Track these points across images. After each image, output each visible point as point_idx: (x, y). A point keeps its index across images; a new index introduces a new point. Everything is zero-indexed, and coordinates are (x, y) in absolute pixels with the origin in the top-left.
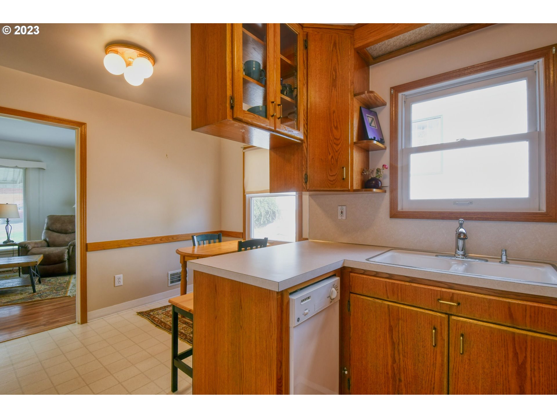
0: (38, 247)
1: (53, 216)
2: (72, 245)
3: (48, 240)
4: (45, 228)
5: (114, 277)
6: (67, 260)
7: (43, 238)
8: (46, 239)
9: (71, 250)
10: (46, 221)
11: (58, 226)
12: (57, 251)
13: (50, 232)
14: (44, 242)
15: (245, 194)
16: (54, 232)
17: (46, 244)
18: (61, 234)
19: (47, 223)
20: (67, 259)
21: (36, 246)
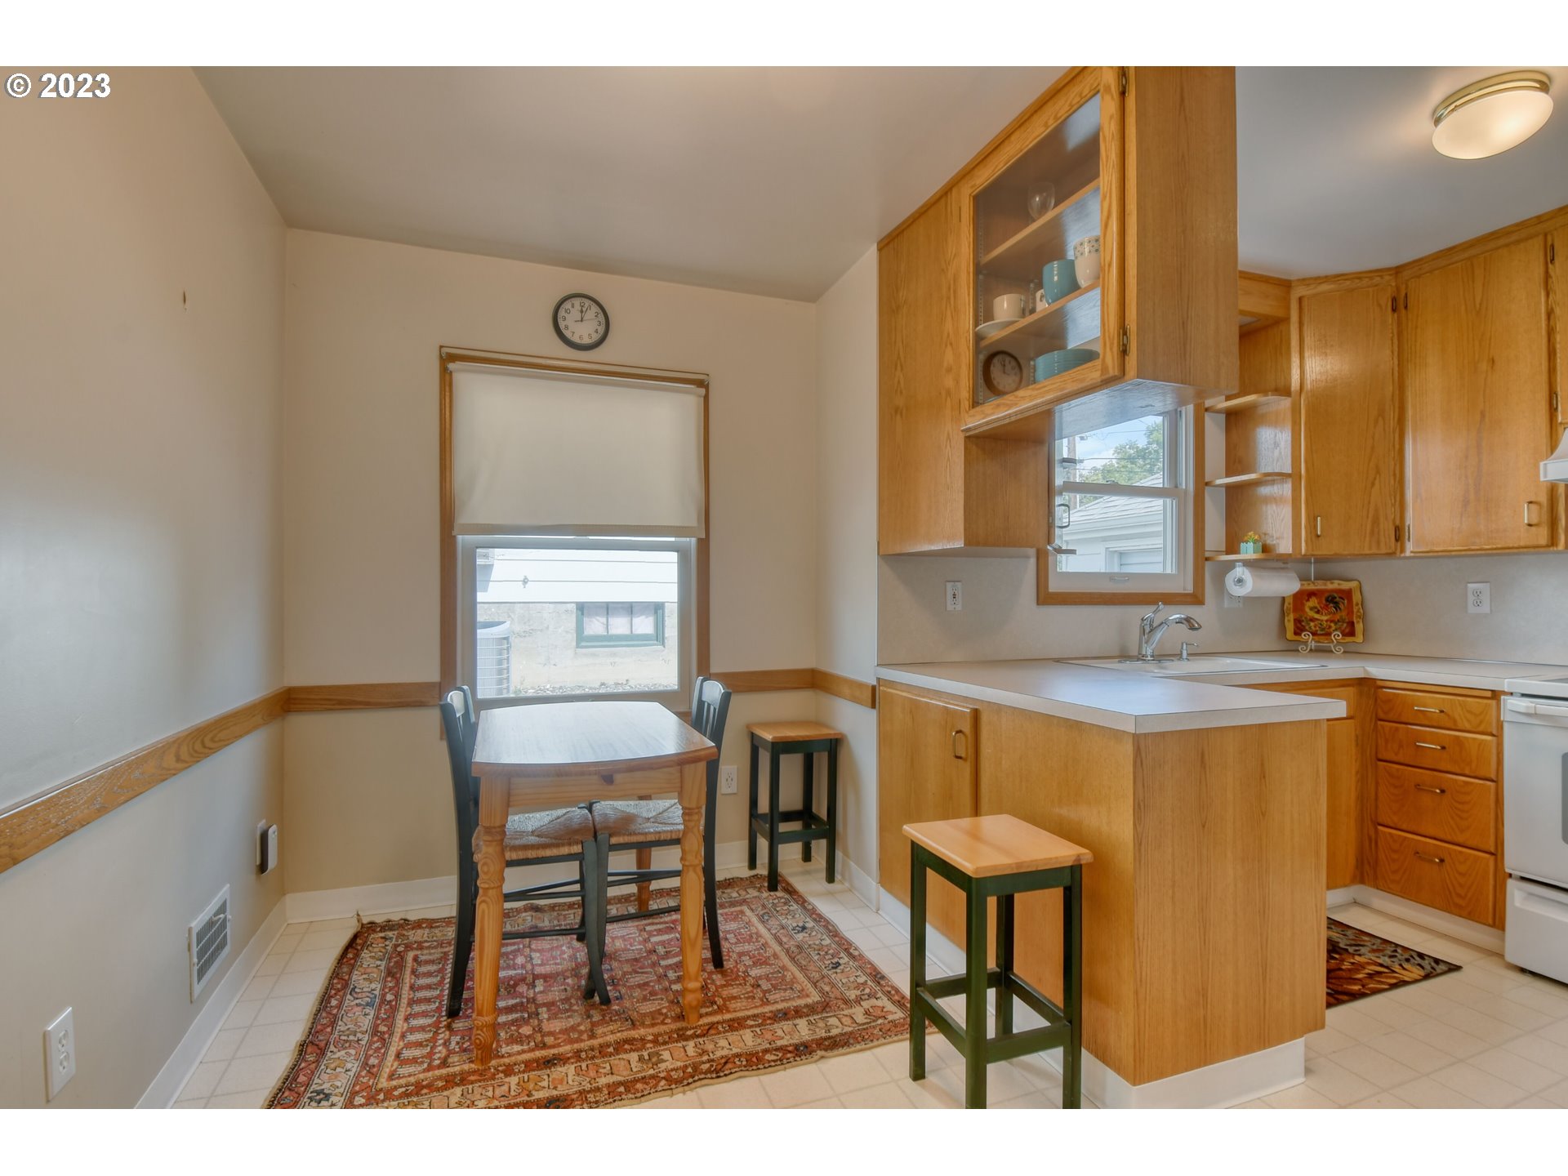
5: (45, 1036)
15: (452, 534)
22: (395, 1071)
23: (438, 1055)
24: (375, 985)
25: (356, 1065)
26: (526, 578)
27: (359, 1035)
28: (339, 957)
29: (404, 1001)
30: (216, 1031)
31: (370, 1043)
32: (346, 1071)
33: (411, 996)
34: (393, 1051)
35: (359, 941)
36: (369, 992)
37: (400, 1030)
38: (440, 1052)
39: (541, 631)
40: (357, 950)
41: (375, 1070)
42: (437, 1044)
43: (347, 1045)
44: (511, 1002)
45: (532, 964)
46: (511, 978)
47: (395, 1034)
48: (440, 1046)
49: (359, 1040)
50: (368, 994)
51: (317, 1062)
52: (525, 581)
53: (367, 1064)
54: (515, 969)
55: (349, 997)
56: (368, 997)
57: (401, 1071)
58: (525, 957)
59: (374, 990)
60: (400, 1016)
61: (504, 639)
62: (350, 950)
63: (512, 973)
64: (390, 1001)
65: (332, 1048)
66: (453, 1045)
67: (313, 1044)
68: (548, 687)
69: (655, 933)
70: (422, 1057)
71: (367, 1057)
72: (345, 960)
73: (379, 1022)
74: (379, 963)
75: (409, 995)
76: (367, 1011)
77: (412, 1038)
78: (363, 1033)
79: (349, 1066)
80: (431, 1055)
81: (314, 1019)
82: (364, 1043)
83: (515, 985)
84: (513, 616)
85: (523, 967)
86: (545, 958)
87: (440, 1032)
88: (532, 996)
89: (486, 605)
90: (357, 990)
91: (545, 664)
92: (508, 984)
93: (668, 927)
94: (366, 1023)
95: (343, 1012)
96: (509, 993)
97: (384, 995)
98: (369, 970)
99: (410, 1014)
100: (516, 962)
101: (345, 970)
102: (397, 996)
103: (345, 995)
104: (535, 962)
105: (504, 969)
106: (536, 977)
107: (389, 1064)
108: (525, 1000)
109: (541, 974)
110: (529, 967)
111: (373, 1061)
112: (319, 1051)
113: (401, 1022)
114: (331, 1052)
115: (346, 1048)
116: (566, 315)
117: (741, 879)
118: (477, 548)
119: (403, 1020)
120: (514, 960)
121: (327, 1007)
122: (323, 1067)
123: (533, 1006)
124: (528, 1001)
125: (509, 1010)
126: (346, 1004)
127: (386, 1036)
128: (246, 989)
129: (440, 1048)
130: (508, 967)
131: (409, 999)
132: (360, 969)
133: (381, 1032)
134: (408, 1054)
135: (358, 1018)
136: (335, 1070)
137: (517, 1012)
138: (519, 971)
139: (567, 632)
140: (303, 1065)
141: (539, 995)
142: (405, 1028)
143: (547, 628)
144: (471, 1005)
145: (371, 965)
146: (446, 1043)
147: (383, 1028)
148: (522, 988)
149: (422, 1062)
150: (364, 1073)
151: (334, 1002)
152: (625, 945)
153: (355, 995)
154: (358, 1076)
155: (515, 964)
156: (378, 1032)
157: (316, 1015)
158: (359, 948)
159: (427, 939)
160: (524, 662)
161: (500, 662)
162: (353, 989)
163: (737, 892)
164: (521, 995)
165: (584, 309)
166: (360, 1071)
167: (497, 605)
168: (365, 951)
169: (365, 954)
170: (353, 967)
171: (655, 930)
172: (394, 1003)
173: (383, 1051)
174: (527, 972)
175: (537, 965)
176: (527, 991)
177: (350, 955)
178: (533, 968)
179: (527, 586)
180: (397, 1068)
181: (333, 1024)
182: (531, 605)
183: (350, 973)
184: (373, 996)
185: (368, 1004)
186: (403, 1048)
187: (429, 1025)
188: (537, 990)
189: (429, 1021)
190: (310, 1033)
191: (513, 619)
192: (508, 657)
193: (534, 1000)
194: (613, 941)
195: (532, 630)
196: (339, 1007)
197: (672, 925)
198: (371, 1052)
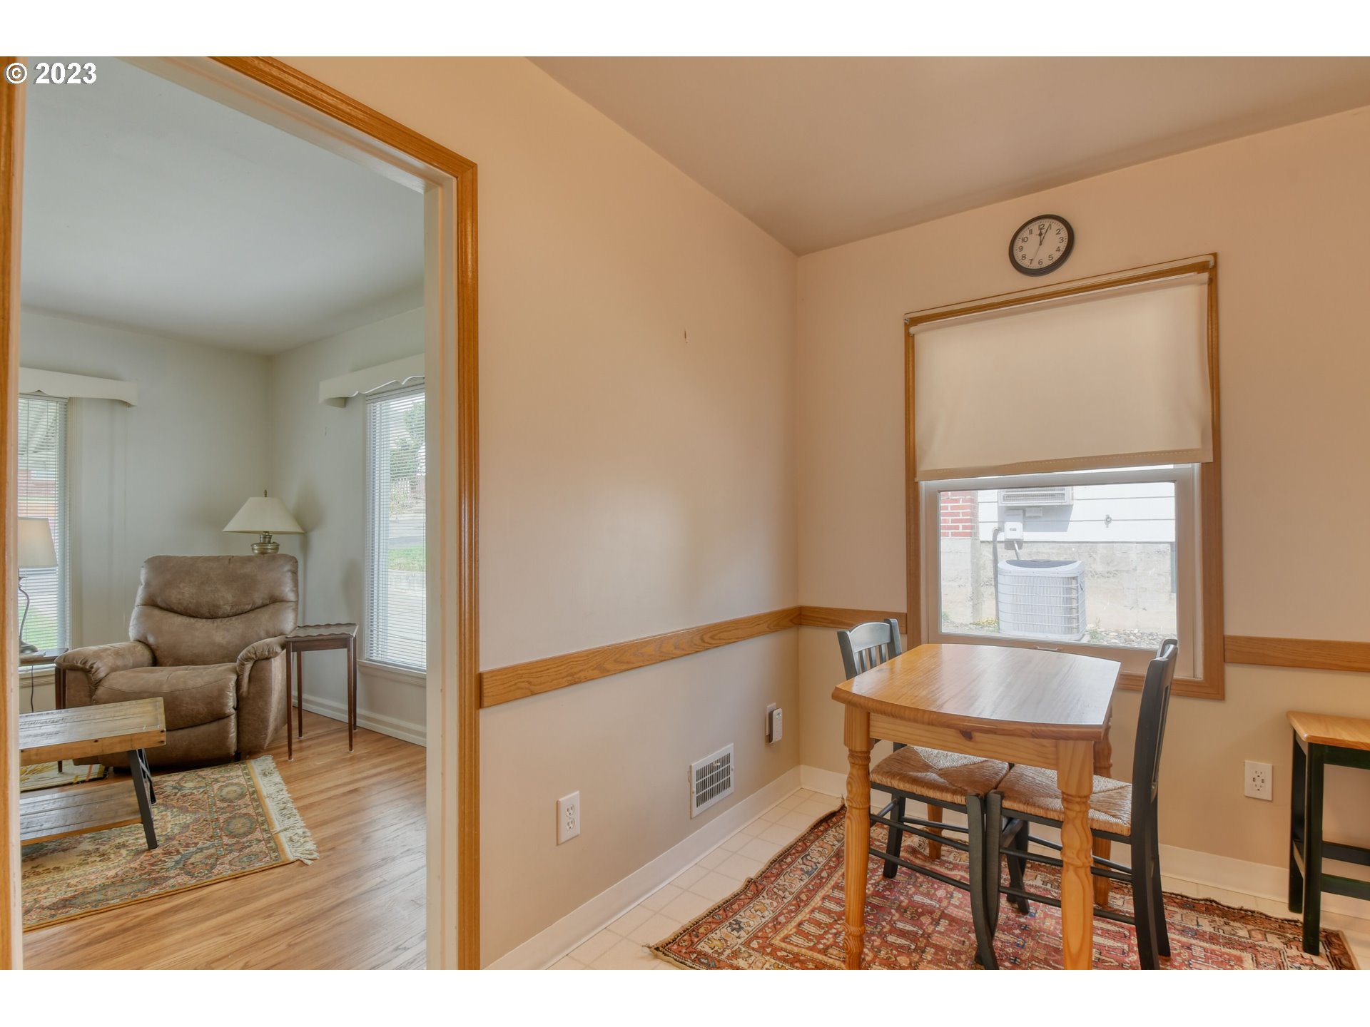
0: (125, 668)
1: (168, 559)
2: (252, 659)
3: (151, 640)
4: (139, 599)
5: (558, 803)
6: (233, 711)
7: (132, 633)
8: (146, 638)
9: (246, 674)
10: (143, 575)
11: (185, 593)
12: (200, 682)
13: (157, 612)
14: (140, 648)
15: (916, 480)
16: (171, 615)
17: (146, 655)
18: (196, 619)
19: (148, 584)
20: (233, 707)
21: (120, 663)
22: (790, 936)
23: (825, 941)
24: (822, 860)
25: (770, 916)
26: (1108, 517)
27: (787, 893)
28: (812, 827)
29: (832, 883)
30: (715, 847)
31: (790, 904)
32: (762, 917)
33: (839, 881)
34: (799, 918)
35: (834, 820)
36: (815, 863)
37: (813, 905)
38: (827, 939)
39: (1128, 572)
40: (829, 826)
41: (779, 927)
42: (831, 931)
43: (775, 897)
44: (909, 928)
45: (949, 903)
46: (923, 905)
47: (809, 906)
48: (831, 934)
49: (784, 897)
50: (813, 864)
51: (751, 899)
52: (1108, 520)
53: (777, 919)
54: (931, 899)
55: (800, 860)
56: (811, 866)
57: (795, 939)
58: (947, 892)
59: (818, 863)
60: (821, 893)
61: (1074, 578)
62: (823, 824)
63: (927, 901)
64: (823, 878)
65: (764, 894)
66: (840, 939)
67: (755, 884)
68: (1136, 631)
69: (1099, 932)
70: (813, 936)
71: (780, 915)
72: (816, 830)
73: (805, 890)
74: (836, 843)
75: (839, 879)
76: (804, 877)
77: (817, 916)
78: (791, 893)
79: (766, 913)
80: (821, 937)
81: (769, 866)
82: (786, 901)
83: (922, 914)
84: (1094, 556)
85: (940, 901)
86: (964, 902)
87: (839, 922)
88: (930, 932)
89: (1066, 545)
90: (808, 857)
91: (1132, 608)
92: (916, 911)
93: (1120, 932)
94: (798, 886)
95: (789, 870)
96: (912, 918)
97: (822, 870)
98: (825, 846)
99: (829, 896)
100: (937, 893)
101: (812, 838)
102: (830, 876)
103: (798, 857)
104: (953, 901)
105: (922, 894)
106: (944, 915)
107: (790, 928)
108: (921, 932)
109: (950, 916)
110: (945, 903)
111: (782, 919)
112: (756, 892)
113: (819, 899)
114: (763, 897)
115: (772, 899)
116: (1023, 244)
117: (1267, 917)
118: (940, 492)
119: (821, 897)
120: (936, 890)
121: (782, 861)
122: (751, 905)
123: (925, 941)
124: (922, 935)
125: (903, 934)
126: (794, 865)
127: (802, 904)
128: (748, 826)
129: (830, 936)
130: (927, 895)
131: (836, 883)
132: (821, 842)
133: (800, 899)
134: (807, 927)
135: (794, 882)
136: (756, 912)
137: (907, 939)
138: (934, 903)
139: (1159, 575)
140: (743, 897)
141: (936, 935)
142: (818, 905)
143: (1135, 569)
144: (876, 912)
145: (830, 843)
146: (836, 935)
147: (804, 897)
148: (926, 920)
149: (811, 940)
150: (770, 925)
151: (789, 860)
152: (1055, 928)
153: (805, 861)
154: (766, 925)
155: (934, 894)
156: (799, 897)
157: (772, 863)
158: (831, 825)
159: (880, 838)
160: (1108, 604)
161: (1069, 600)
162: (807, 855)
163: (1249, 932)
164: (921, 926)
165: (1043, 231)
166: (770, 922)
167: (1078, 545)
168: (833, 829)
169: (831, 832)
170: (818, 837)
171: (1102, 929)
172: (824, 880)
173: (793, 915)
174: (939, 908)
175: (953, 905)
176: (928, 925)
177: (821, 828)
178: (947, 907)
179: (1110, 525)
180: (793, 934)
181: (778, 876)
182: (1115, 545)
183: (813, 842)
184: (815, 867)
185: (807, 872)
186: (806, 920)
187: (835, 913)
188: (938, 928)
189: (838, 909)
190: (761, 875)
191: (1095, 559)
192: (1077, 597)
193: (929, 936)
194: (1045, 918)
195: (1117, 571)
196: (789, 865)
197: (1127, 933)
198: (785, 911)
